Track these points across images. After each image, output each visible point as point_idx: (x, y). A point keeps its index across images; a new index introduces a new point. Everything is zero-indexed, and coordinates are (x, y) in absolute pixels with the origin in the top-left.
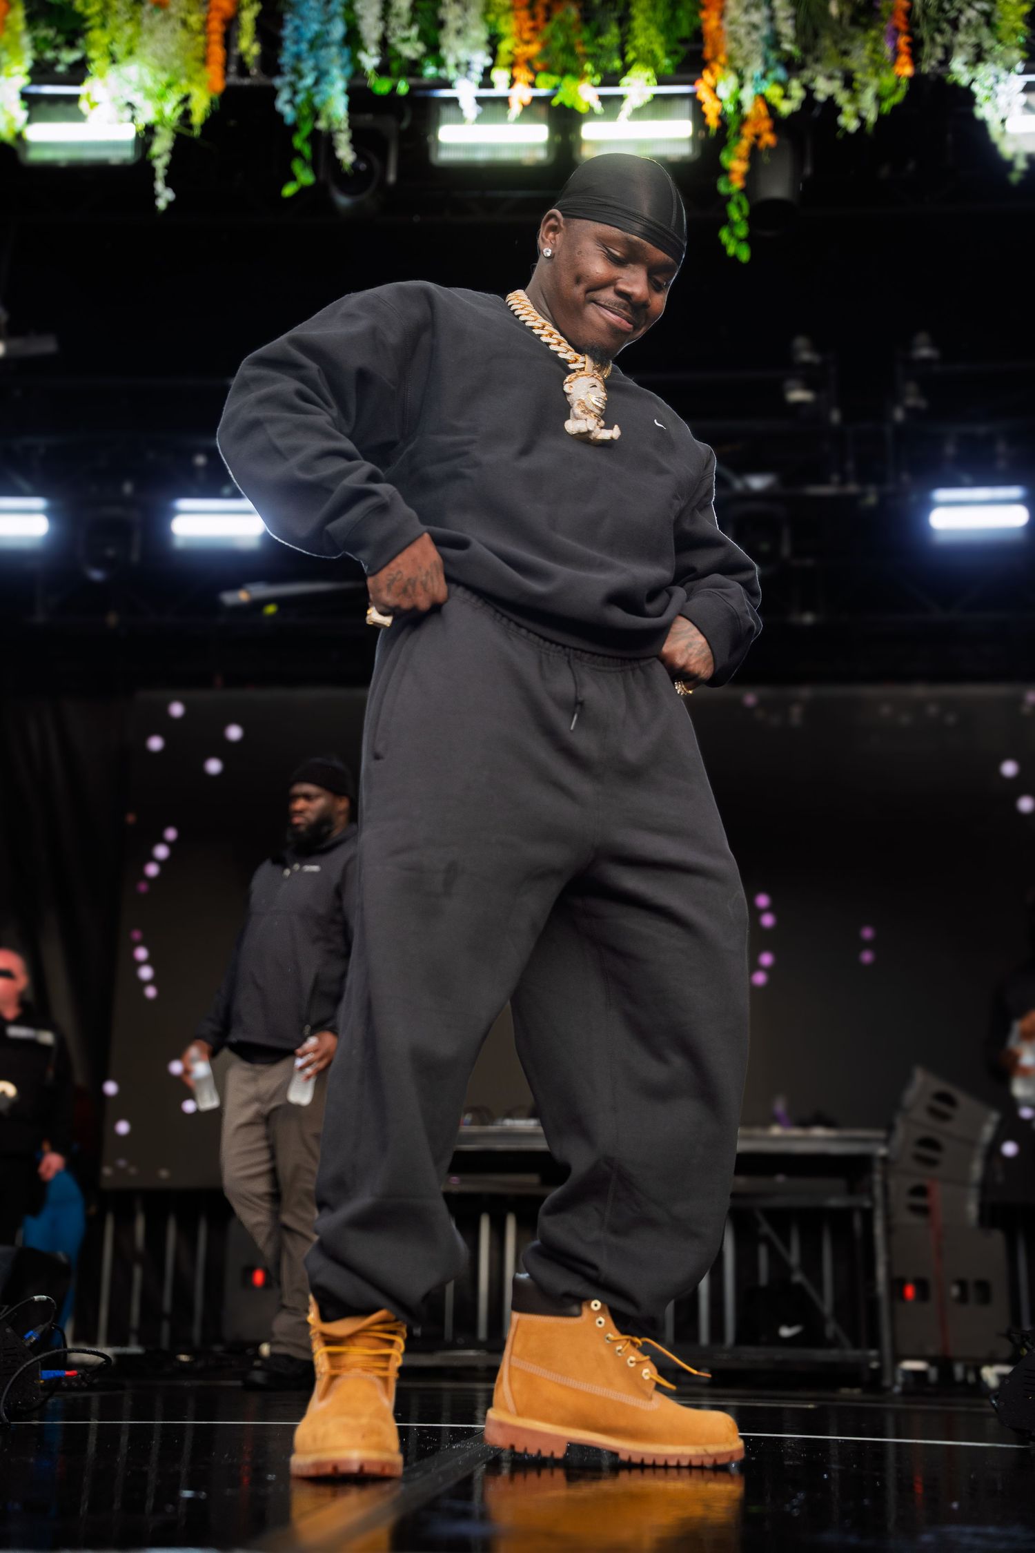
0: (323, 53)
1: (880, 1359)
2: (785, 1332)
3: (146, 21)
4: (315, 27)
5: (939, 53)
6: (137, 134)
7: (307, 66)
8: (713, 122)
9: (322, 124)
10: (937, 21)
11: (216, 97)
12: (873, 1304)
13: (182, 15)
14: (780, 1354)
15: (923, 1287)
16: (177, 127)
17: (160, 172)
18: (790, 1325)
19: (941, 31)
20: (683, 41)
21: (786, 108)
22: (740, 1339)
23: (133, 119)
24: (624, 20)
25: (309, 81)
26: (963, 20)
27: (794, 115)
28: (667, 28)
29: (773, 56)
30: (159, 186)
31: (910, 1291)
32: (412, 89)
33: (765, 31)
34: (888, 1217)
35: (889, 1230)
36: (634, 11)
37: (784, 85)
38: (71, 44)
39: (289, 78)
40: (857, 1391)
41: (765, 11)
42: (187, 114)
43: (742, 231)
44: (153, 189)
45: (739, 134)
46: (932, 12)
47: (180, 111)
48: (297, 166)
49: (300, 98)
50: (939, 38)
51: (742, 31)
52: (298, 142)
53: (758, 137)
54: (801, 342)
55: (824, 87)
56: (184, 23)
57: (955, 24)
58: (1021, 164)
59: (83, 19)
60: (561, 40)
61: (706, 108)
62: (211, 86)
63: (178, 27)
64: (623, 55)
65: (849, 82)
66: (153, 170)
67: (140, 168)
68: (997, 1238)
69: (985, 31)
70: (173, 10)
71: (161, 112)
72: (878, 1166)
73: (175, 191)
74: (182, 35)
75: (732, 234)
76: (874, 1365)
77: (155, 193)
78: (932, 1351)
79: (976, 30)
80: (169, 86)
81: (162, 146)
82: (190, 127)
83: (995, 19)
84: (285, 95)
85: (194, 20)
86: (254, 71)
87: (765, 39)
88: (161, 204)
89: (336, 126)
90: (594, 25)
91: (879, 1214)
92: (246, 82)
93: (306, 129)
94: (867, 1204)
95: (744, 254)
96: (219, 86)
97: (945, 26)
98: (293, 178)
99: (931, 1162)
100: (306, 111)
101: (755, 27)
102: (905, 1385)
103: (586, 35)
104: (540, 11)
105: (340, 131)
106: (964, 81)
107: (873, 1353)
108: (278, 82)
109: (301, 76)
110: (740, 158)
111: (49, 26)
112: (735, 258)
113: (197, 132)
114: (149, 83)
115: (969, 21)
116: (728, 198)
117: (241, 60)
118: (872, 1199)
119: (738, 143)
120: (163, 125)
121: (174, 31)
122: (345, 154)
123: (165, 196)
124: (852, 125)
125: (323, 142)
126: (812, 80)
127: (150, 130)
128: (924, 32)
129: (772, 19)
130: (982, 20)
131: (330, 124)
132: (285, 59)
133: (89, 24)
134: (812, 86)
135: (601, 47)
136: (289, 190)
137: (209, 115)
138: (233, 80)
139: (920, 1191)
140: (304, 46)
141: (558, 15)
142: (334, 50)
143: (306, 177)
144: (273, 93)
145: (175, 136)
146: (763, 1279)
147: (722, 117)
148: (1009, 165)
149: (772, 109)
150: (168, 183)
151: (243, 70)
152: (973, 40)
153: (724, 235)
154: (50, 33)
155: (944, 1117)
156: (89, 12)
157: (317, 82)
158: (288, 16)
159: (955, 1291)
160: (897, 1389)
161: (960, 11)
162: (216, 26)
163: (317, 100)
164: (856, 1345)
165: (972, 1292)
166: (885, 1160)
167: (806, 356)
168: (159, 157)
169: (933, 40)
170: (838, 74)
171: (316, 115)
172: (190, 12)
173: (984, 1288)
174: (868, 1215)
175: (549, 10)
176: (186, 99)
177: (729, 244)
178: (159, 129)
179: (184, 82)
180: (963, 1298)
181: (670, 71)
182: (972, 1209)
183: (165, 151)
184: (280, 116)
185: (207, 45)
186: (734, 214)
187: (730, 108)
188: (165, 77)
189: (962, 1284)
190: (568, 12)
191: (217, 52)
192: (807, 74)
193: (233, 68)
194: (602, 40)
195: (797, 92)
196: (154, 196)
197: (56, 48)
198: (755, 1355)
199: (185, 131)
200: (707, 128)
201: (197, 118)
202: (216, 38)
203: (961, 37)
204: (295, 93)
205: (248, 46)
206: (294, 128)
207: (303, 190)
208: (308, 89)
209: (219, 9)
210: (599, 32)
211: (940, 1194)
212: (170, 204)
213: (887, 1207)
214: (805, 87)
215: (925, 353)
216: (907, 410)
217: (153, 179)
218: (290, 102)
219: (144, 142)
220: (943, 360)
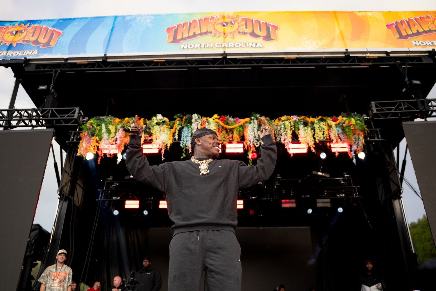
0: (187, 138)
3: (161, 134)
4: (187, 134)
5: (279, 139)
7: (185, 140)
8: (246, 148)
9: (187, 148)
10: (279, 135)
11: (171, 144)
13: (167, 133)
16: (165, 149)
17: (163, 155)
19: (279, 136)
20: (241, 136)
21: (257, 146)
23: (159, 147)
24: (232, 133)
25: (185, 142)
26: (282, 135)
28: (239, 135)
29: (255, 139)
30: (162, 157)
33: (254, 135)
36: (234, 132)
37: (257, 143)
38: (150, 137)
39: (182, 141)
41: (253, 133)
44: (161, 158)
45: (250, 150)
46: (278, 133)
47: (166, 146)
48: (183, 154)
49: (184, 144)
50: (279, 137)
51: (250, 135)
52: (184, 151)
53: (253, 150)
56: (167, 134)
57: (281, 135)
58: (292, 155)
59: (152, 133)
60: (223, 136)
61: (245, 146)
62: (170, 142)
63: (166, 134)
64: (232, 138)
66: (162, 155)
69: (285, 136)
70: (165, 132)
71: (163, 147)
74: (167, 135)
79: (284, 136)
81: (163, 151)
82: (167, 148)
83: (287, 134)
84: (182, 144)
85: (168, 134)
86: (177, 140)
87: (254, 137)
88: (163, 160)
90: (228, 134)
92: (176, 142)
93: (185, 149)
96: (172, 142)
97: (280, 135)
98: (183, 156)
100: (185, 146)
101: (252, 135)
103: (227, 135)
104: (220, 132)
105: (190, 149)
106: (283, 143)
108: (181, 142)
110: (251, 153)
111: (147, 134)
113: (168, 149)
115: (283, 135)
116: (249, 159)
117: (175, 138)
121: (165, 135)
125: (187, 150)
126: (261, 142)
128: (277, 136)
129: (254, 134)
130: (285, 134)
131: (188, 148)
132: (182, 139)
133: (153, 134)
134: (261, 143)
135: (229, 137)
137: (170, 147)
138: (174, 141)
140: (185, 137)
141: (223, 132)
142: (189, 137)
144: (180, 143)
147: (248, 147)
148: (290, 155)
149: (255, 146)
150: (164, 157)
151: (175, 140)
152: (284, 137)
154: (147, 135)
156: (153, 133)
157: (186, 142)
158: (182, 133)
161: (282, 133)
162: (172, 134)
163: (186, 145)
168: (162, 153)
169: (278, 137)
172: (168, 132)
175: (221, 132)
176: (167, 144)
178: (162, 149)
184: (181, 147)
185: (170, 137)
186: (250, 162)
190: (224, 132)
191: (172, 138)
192: (260, 141)
193: (174, 140)
194: (229, 136)
197: (148, 137)
200: (245, 149)
202: (172, 136)
203: (282, 137)
204: (183, 143)
205: (177, 137)
206: (183, 148)
208: (185, 143)
209: (172, 131)
210: (229, 135)
214: (260, 143)
215: (279, 177)
216: (277, 186)
217: (162, 156)
218: (183, 145)
219: (160, 151)
220: (281, 179)
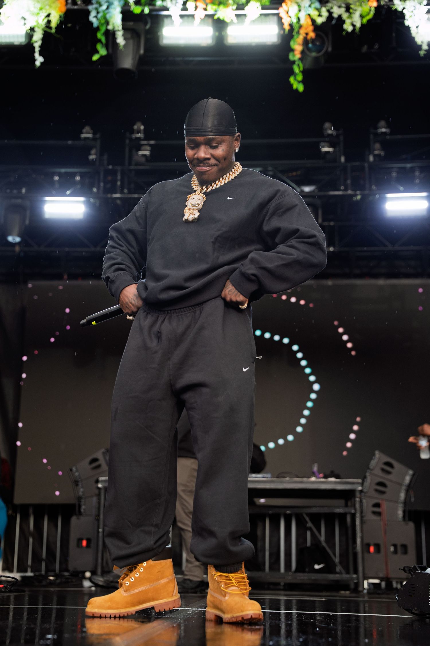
1: (358, 578)
2: (317, 567)
6: (27, 31)
9: (110, 27)
11: (62, 14)
12: (355, 555)
14: (314, 576)
15: (378, 547)
16: (44, 28)
17: (37, 49)
18: (319, 565)
21: (320, 21)
22: (297, 570)
23: (25, 24)
25: (104, 7)
27: (323, 23)
30: (37, 55)
31: (372, 549)
32: (151, 11)
34: (362, 517)
35: (362, 522)
37: (318, 10)
39: (95, 6)
40: (348, 592)
42: (49, 22)
43: (300, 77)
44: (34, 56)
45: (298, 33)
47: (46, 20)
48: (99, 47)
49: (99, 16)
52: (100, 35)
53: (307, 34)
54: (327, 125)
55: (337, 12)
58: (425, 47)
61: (283, 21)
62: (60, 9)
65: (348, 9)
66: (34, 48)
67: (28, 47)
68: (411, 525)
71: (37, 22)
72: (358, 494)
73: (44, 58)
75: (295, 79)
76: (356, 581)
77: (35, 58)
78: (381, 575)
80: (41, 9)
81: (38, 38)
82: (50, 28)
84: (93, 14)
86: (79, 2)
88: (38, 64)
89: (116, 29)
91: (358, 515)
92: (76, 7)
93: (103, 29)
94: (353, 511)
95: (301, 88)
96: (64, 9)
98: (97, 52)
99: (383, 493)
100: (103, 21)
102: (369, 590)
105: (119, 31)
106: (400, 9)
107: (355, 576)
108: (90, 8)
109: (101, 5)
110: (299, 44)
112: (297, 90)
113: (53, 31)
114: (32, 9)
116: (294, 62)
118: (355, 509)
119: (298, 37)
120: (39, 27)
122: (120, 40)
123: (39, 60)
124: (350, 29)
125: (110, 35)
126: (332, 8)
127: (32, 29)
131: (114, 28)
134: (332, 11)
136: (95, 58)
137: (59, 23)
138: (70, 6)
139: (377, 505)
143: (103, 52)
144: (88, 13)
145: (44, 32)
146: (309, 544)
147: (291, 25)
148: (420, 47)
149: (313, 21)
150: (41, 54)
153: (292, 79)
155: (389, 473)
157: (108, 8)
159: (392, 549)
160: (365, 591)
163: (108, 16)
164: (348, 572)
165: (399, 548)
166: (361, 491)
167: (330, 132)
168: (36, 42)
170: (343, 5)
171: (107, 23)
173: (404, 547)
174: (353, 516)
176: (48, 15)
177: (294, 83)
178: (36, 29)
179: (47, 7)
180: (395, 552)
181: (268, 3)
182: (400, 513)
183: (39, 39)
184: (91, 24)
186: (296, 69)
187: (295, 21)
188: (39, 6)
189: (395, 546)
192: (329, 5)
195: (325, 14)
196: (35, 60)
198: (304, 577)
199: (48, 30)
200: (284, 30)
201: (54, 24)
204: (98, 13)
206: (98, 29)
207: (102, 57)
208: (104, 11)
211: (385, 507)
212: (42, 63)
213: (362, 512)
214: (328, 11)
215: (384, 130)
216: (375, 156)
217: (34, 52)
218: (96, 17)
219: (30, 35)
220: (391, 134)
